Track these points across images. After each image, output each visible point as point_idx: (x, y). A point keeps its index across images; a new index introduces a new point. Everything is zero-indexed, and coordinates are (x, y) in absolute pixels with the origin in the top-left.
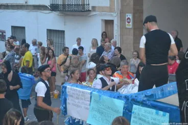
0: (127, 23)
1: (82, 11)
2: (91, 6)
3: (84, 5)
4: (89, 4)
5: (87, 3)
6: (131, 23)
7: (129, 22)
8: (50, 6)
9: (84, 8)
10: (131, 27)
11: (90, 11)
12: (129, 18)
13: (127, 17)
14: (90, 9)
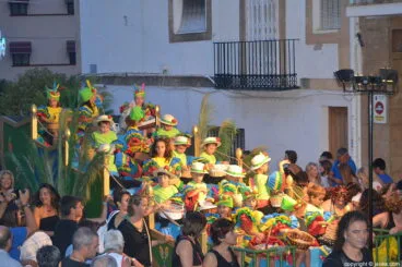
0: (375, 114)
1: (280, 89)
2: (299, 78)
3: (285, 76)
4: (294, 75)
5: (292, 73)
6: (384, 114)
7: (380, 112)
8: (215, 79)
9: (284, 82)
10: (384, 121)
11: (298, 88)
12: (379, 104)
13: (375, 102)
14: (298, 84)
